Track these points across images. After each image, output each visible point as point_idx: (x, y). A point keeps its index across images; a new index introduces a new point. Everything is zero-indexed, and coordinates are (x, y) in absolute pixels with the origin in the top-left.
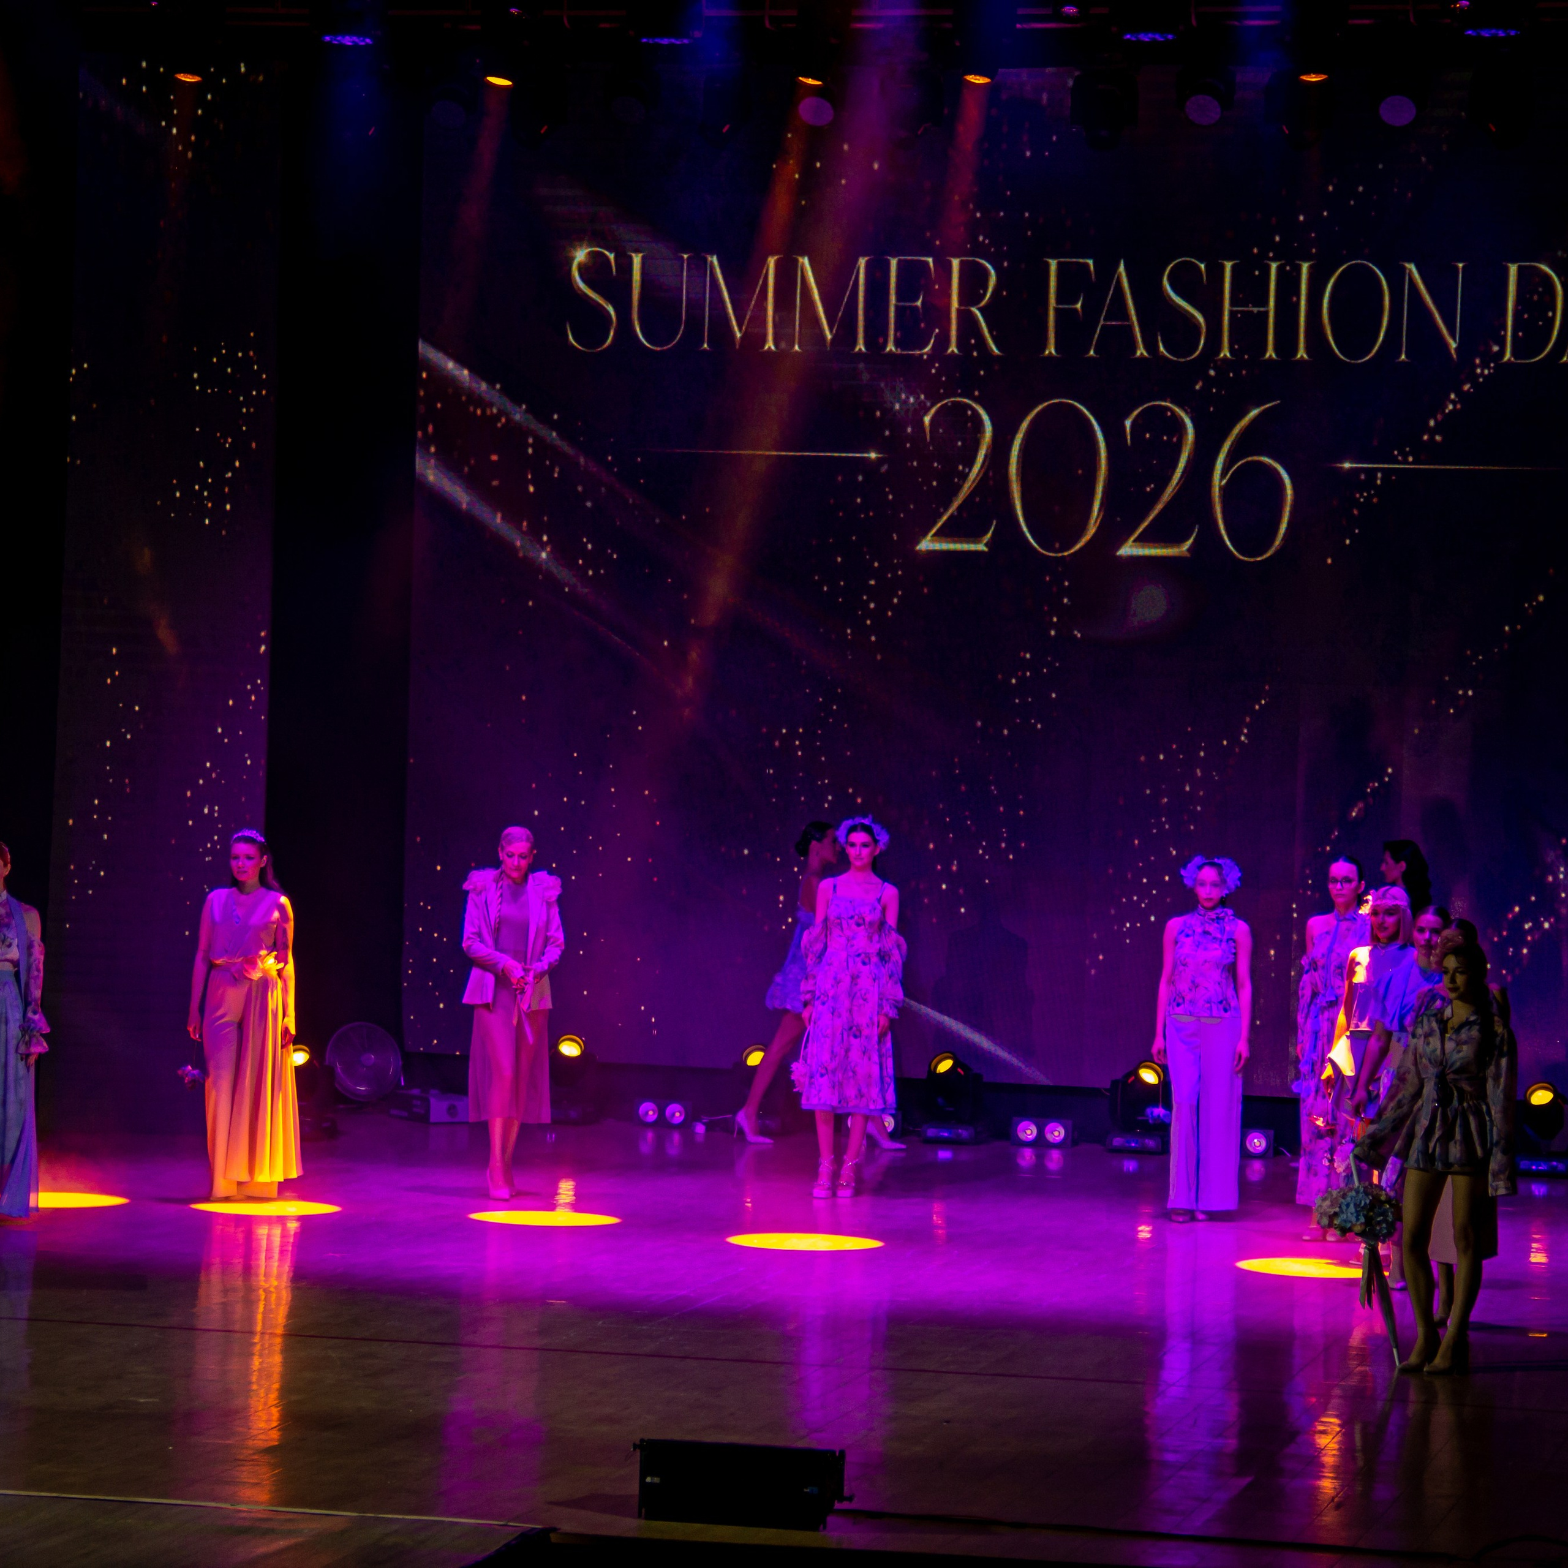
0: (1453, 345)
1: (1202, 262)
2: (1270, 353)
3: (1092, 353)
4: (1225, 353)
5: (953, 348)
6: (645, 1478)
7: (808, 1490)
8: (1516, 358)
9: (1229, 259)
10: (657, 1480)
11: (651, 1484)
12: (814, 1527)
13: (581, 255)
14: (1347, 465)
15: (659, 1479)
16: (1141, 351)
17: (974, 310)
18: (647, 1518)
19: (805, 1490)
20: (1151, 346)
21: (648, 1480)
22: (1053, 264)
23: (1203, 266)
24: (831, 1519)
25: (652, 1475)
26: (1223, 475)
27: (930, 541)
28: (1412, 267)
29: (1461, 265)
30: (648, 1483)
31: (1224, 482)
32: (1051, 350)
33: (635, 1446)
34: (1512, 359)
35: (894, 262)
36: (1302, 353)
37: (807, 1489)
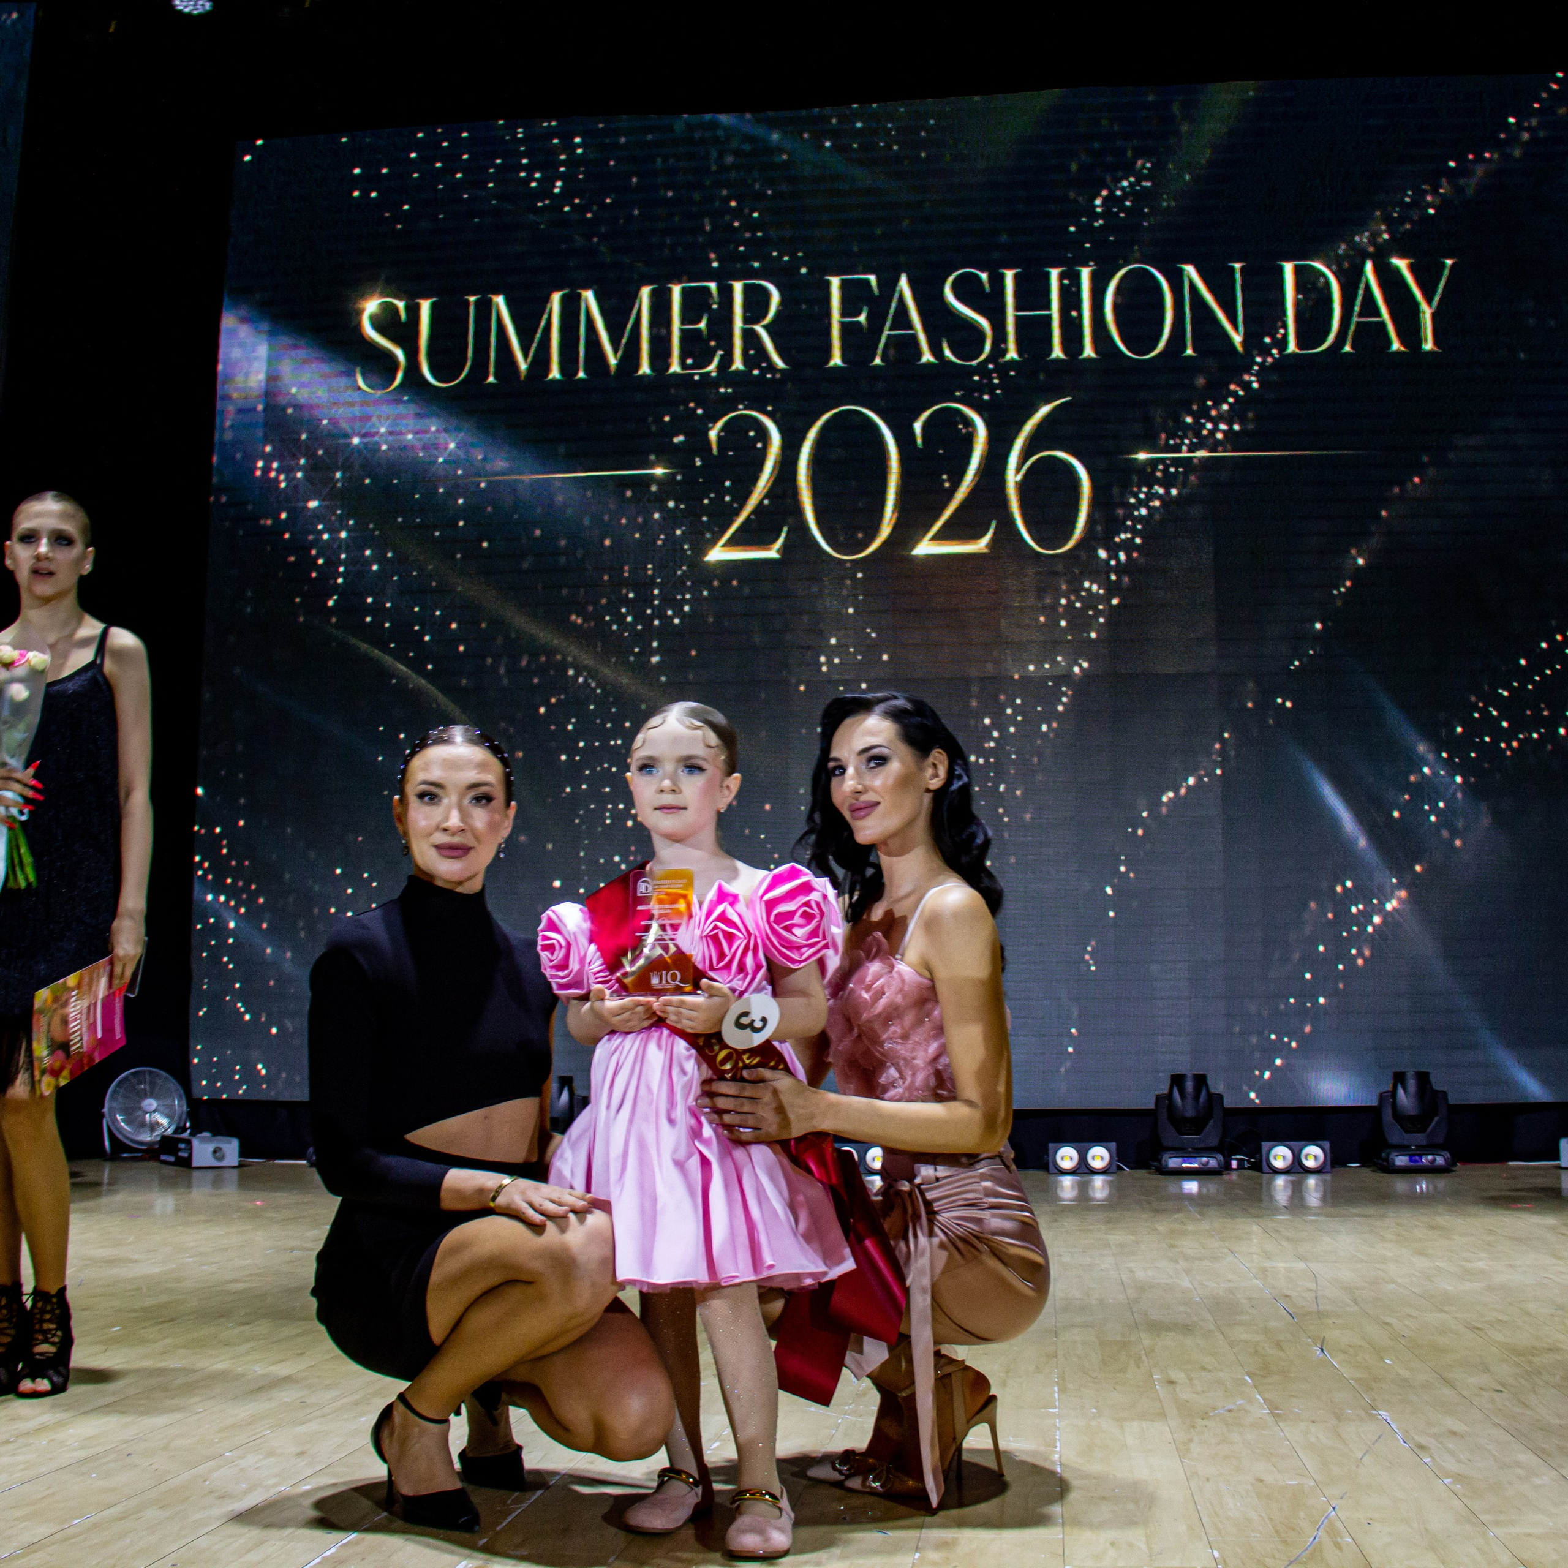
0: (1237, 339)
1: (983, 271)
2: (1057, 353)
3: (878, 361)
4: (1012, 354)
5: (738, 365)
8: (1300, 349)
9: (1010, 268)
13: (371, 306)
14: (1142, 456)
16: (927, 357)
17: (759, 329)
20: (936, 351)
22: (835, 282)
23: (984, 276)
26: (1018, 470)
27: (721, 552)
28: (1190, 270)
29: (1237, 266)
31: (1019, 477)
32: (836, 360)
34: (1297, 351)
35: (676, 291)
36: (1088, 352)
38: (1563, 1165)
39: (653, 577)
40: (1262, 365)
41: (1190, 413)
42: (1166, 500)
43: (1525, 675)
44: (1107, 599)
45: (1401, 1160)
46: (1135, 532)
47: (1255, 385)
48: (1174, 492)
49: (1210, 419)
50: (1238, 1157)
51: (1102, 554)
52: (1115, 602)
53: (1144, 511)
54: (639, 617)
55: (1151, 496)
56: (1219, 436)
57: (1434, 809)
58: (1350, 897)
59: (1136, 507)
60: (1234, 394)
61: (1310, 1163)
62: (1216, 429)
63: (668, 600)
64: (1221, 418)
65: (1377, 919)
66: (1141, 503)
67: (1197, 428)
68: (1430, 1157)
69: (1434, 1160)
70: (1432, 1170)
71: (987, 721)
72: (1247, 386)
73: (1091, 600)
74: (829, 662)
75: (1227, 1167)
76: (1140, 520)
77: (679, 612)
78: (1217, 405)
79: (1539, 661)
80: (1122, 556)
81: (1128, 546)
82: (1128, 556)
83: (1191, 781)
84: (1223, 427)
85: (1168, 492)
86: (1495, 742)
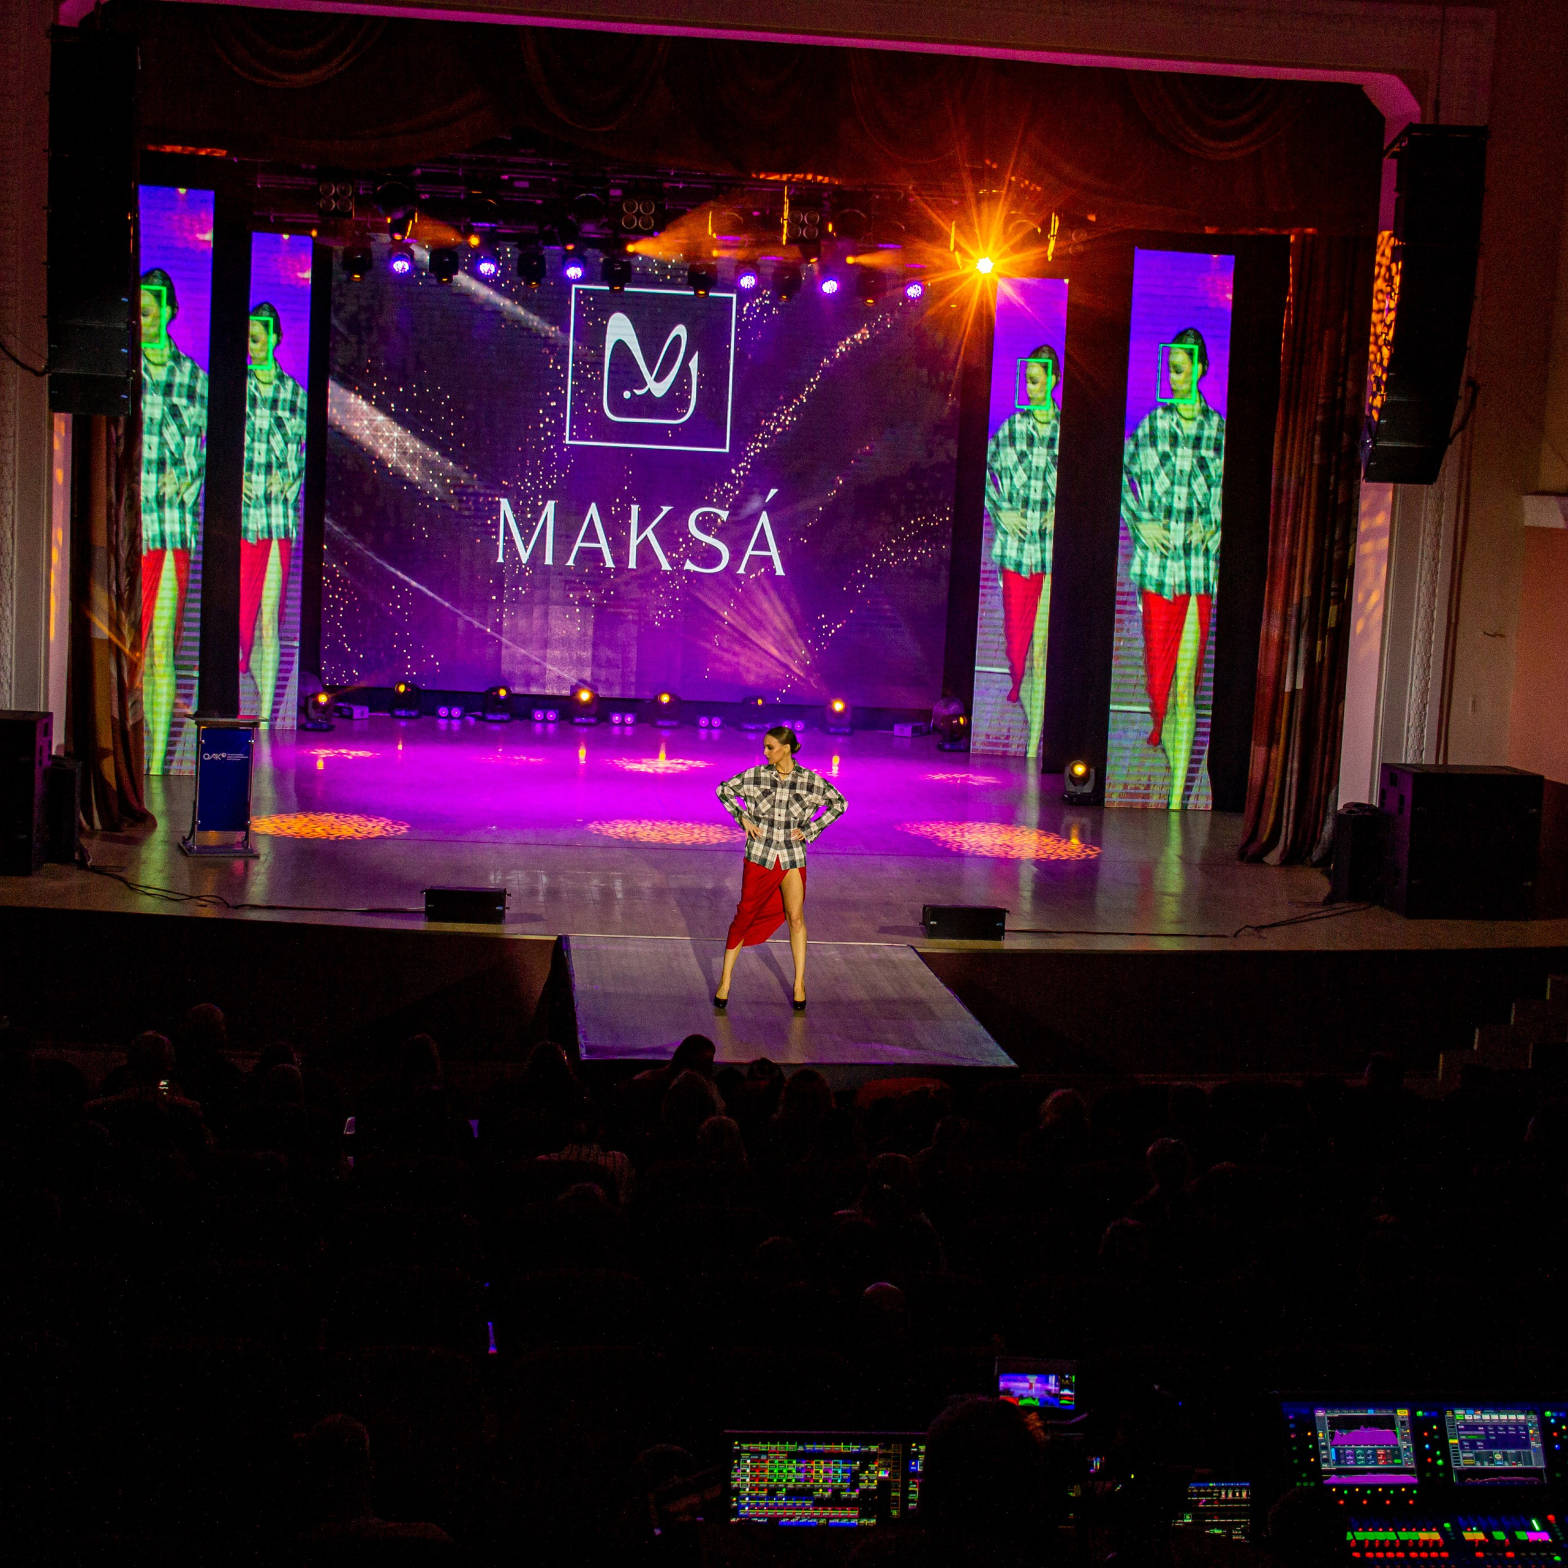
6: (929, 921)
12: (1001, 940)
15: (936, 922)
18: (931, 940)
25: (933, 921)
30: (931, 923)
33: (921, 909)
37: (998, 923)
38: (895, 734)
39: (540, 467)
40: (808, 391)
41: (776, 411)
42: (762, 449)
43: (903, 534)
44: (733, 491)
46: (748, 463)
47: (805, 401)
48: (766, 446)
49: (783, 414)
51: (733, 471)
52: (737, 492)
53: (752, 454)
54: (533, 484)
55: (756, 447)
56: (787, 423)
57: (861, 588)
58: (823, 621)
59: (749, 452)
60: (795, 404)
62: (786, 419)
63: (546, 477)
64: (789, 414)
65: (833, 631)
66: (751, 450)
67: (778, 418)
70: (844, 734)
71: (681, 540)
72: (801, 400)
73: (727, 491)
74: (616, 510)
76: (751, 456)
77: (551, 482)
78: (787, 409)
79: (909, 528)
80: (742, 473)
81: (744, 469)
82: (744, 474)
83: (763, 570)
84: (789, 418)
85: (763, 446)
86: (888, 561)
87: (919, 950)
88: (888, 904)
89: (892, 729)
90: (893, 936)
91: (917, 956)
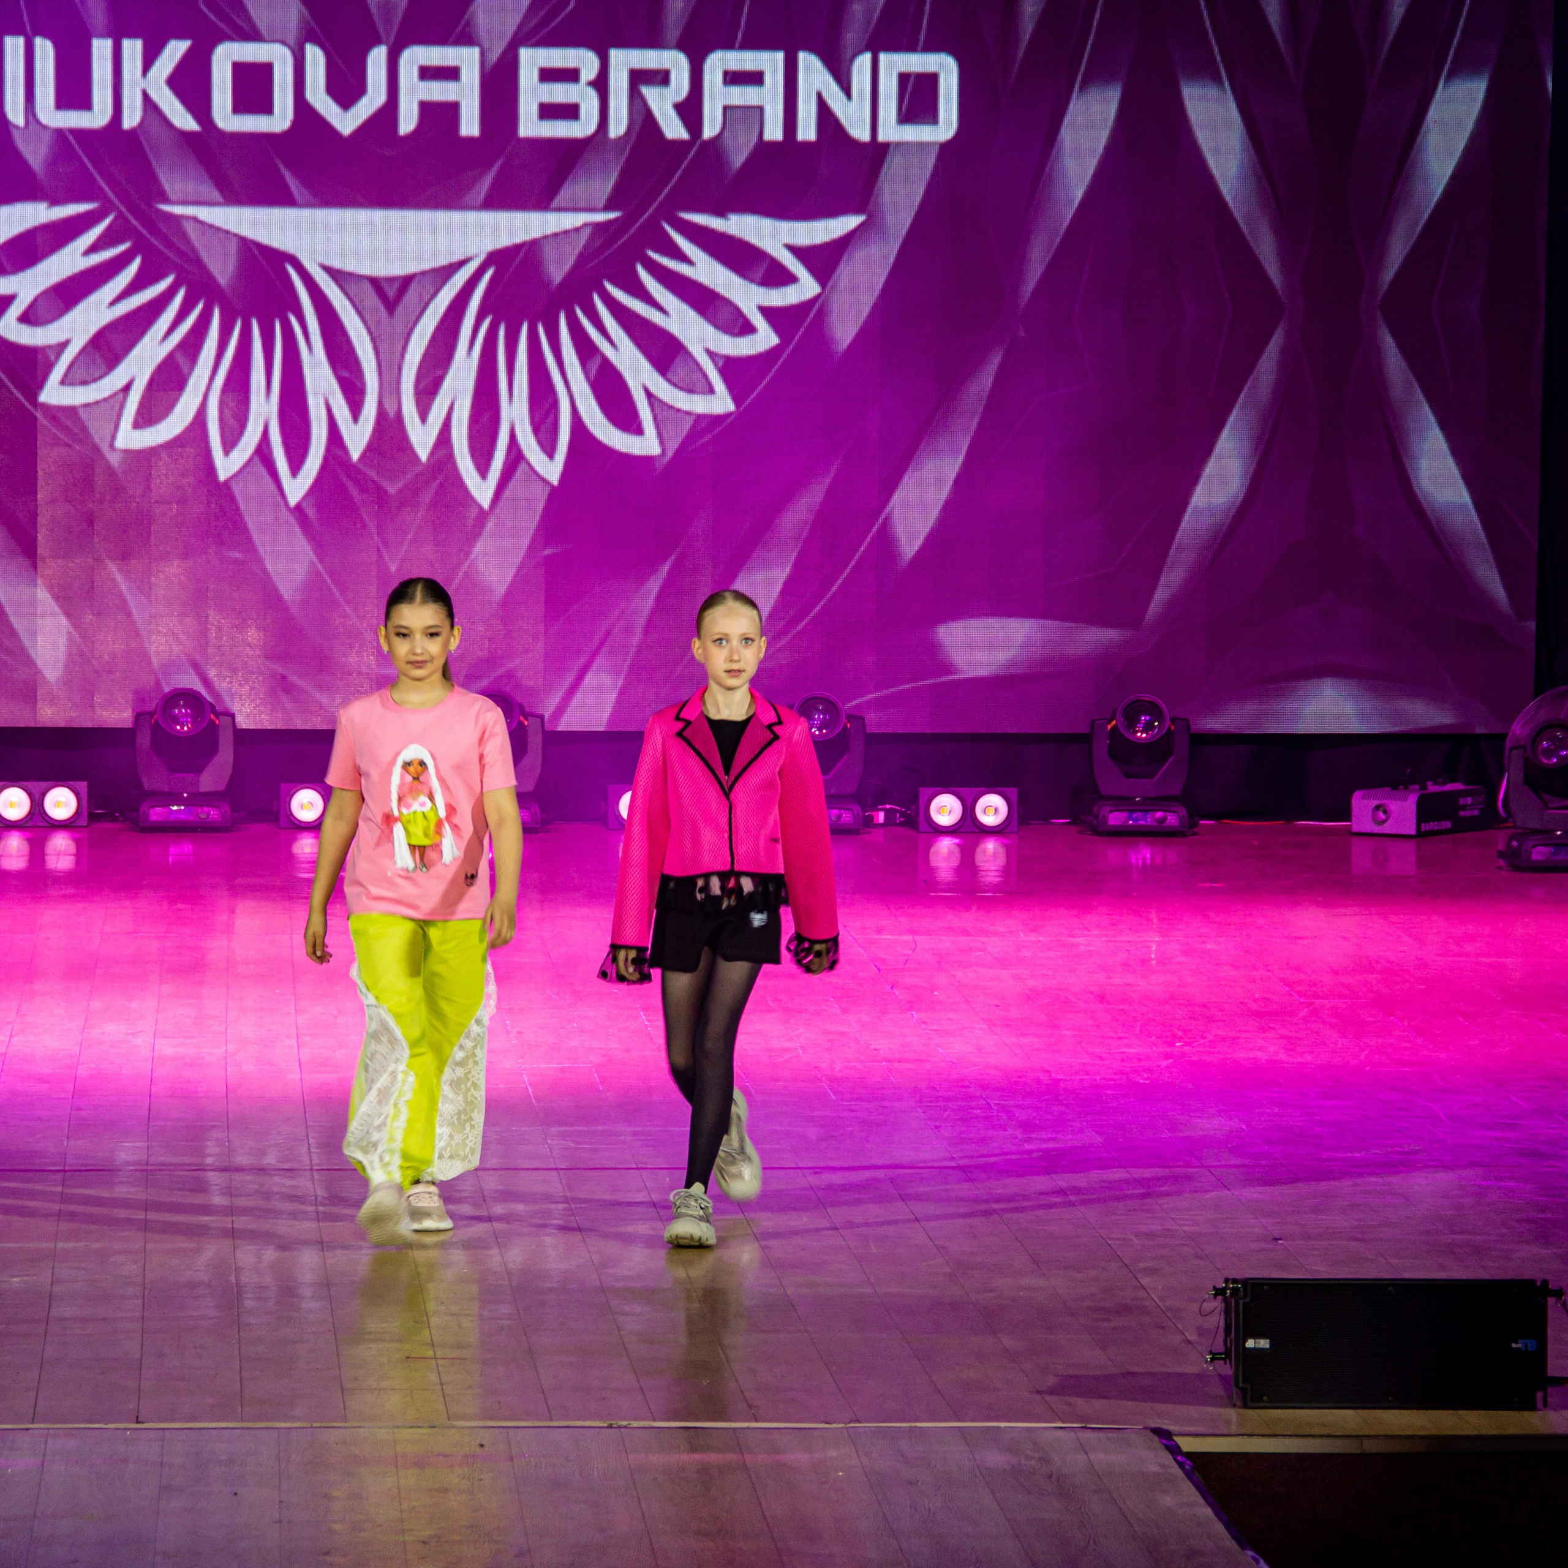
6: (1245, 1341)
7: (1519, 1345)
10: (1264, 1343)
11: (1255, 1349)
12: (1528, 1404)
15: (1268, 1341)
18: (1245, 1406)
19: (1514, 1345)
21: (1250, 1343)
24: (1550, 1390)
25: (1256, 1336)
30: (1250, 1349)
33: (1219, 1292)
37: (1517, 1343)
38: (1356, 828)
45: (1115, 819)
50: (888, 806)
61: (989, 819)
68: (1159, 815)
69: (1165, 819)
70: (1158, 833)
75: (869, 822)
87: (1187, 1445)
88: (1124, 1310)
89: (1345, 814)
90: (1097, 1404)
91: (1167, 1458)
